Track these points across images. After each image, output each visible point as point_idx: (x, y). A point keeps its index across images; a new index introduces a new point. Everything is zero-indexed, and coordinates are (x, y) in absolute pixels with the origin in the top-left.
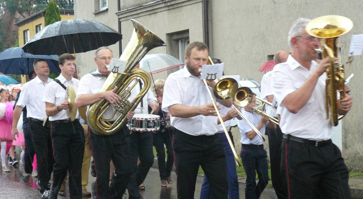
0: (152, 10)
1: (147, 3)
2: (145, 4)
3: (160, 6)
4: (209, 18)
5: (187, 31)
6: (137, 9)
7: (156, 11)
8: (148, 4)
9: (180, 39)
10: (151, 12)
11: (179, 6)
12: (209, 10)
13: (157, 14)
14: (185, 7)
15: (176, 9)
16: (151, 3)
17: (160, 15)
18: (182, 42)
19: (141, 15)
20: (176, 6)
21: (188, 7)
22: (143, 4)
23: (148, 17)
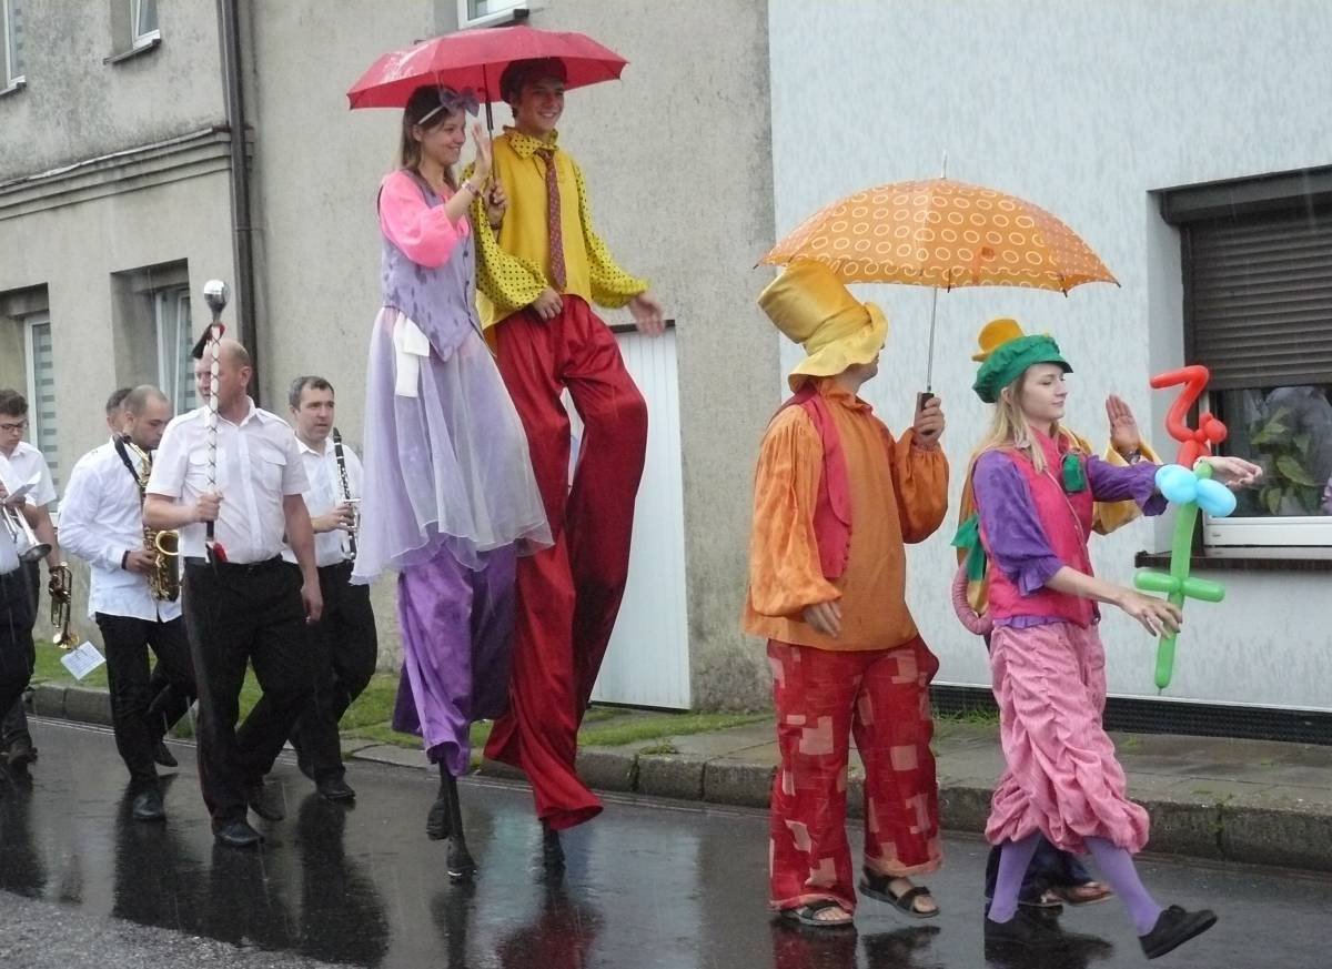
0: (62, 194)
1: (43, 171)
2: (37, 173)
3: (88, 182)
4: (255, 224)
5: (182, 265)
6: (8, 190)
7: (74, 199)
8: (49, 173)
9: (159, 290)
10: (59, 202)
11: (152, 181)
12: (254, 196)
13: (78, 208)
14: (174, 187)
15: (144, 193)
16: (57, 171)
17: (88, 210)
18: (164, 299)
19: (23, 210)
20: (141, 184)
21: (184, 185)
22: (30, 174)
23: (48, 216)
